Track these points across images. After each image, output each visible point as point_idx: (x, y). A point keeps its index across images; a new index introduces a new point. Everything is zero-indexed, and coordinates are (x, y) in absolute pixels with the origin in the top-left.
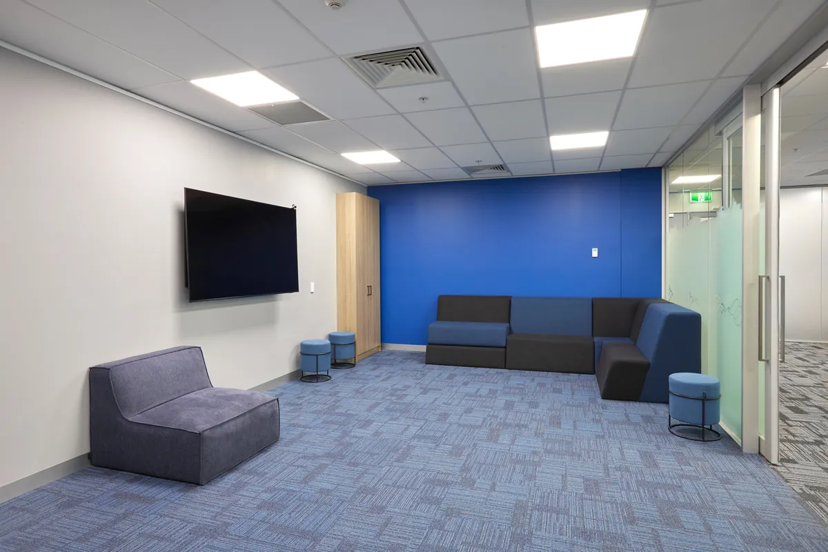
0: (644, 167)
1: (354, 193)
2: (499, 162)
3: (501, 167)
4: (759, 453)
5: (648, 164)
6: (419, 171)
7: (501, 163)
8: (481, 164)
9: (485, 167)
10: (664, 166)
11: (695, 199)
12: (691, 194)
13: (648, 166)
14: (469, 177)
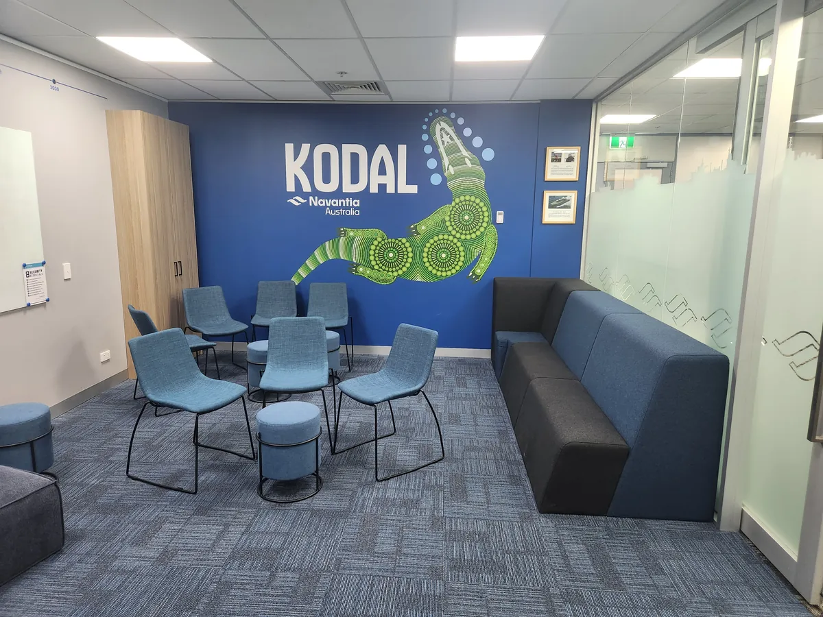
0: (570, 98)
1: (139, 112)
2: (372, 77)
3: (374, 86)
4: (740, 530)
5: (576, 95)
6: (247, 82)
7: (377, 79)
8: (345, 78)
9: (352, 84)
10: (595, 99)
11: (615, 145)
12: (611, 138)
13: (576, 98)
14: (329, 99)
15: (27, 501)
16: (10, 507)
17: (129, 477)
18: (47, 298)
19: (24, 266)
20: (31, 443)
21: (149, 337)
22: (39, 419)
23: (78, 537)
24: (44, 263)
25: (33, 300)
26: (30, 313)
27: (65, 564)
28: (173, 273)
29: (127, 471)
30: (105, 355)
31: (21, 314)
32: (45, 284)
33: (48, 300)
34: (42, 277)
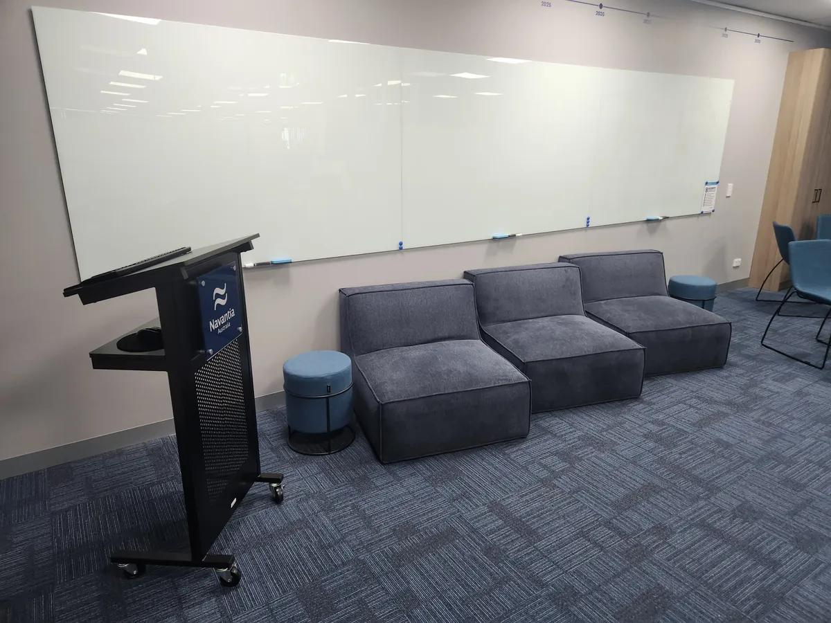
1: (823, 50)
15: (715, 327)
16: (706, 327)
17: (763, 345)
18: (713, 209)
19: (707, 183)
20: (704, 301)
21: (806, 243)
22: (711, 287)
23: (734, 365)
24: (718, 183)
25: (706, 209)
26: (701, 218)
27: (726, 374)
28: (812, 198)
29: (762, 342)
30: (737, 261)
31: (695, 219)
32: (714, 198)
33: (713, 211)
34: (714, 194)
